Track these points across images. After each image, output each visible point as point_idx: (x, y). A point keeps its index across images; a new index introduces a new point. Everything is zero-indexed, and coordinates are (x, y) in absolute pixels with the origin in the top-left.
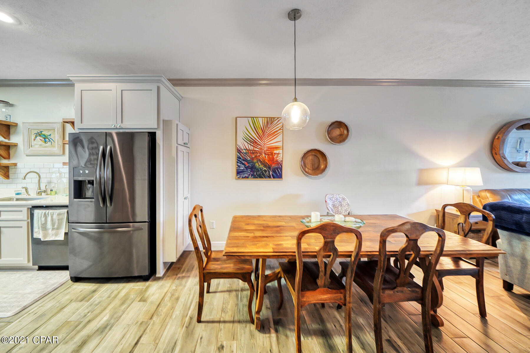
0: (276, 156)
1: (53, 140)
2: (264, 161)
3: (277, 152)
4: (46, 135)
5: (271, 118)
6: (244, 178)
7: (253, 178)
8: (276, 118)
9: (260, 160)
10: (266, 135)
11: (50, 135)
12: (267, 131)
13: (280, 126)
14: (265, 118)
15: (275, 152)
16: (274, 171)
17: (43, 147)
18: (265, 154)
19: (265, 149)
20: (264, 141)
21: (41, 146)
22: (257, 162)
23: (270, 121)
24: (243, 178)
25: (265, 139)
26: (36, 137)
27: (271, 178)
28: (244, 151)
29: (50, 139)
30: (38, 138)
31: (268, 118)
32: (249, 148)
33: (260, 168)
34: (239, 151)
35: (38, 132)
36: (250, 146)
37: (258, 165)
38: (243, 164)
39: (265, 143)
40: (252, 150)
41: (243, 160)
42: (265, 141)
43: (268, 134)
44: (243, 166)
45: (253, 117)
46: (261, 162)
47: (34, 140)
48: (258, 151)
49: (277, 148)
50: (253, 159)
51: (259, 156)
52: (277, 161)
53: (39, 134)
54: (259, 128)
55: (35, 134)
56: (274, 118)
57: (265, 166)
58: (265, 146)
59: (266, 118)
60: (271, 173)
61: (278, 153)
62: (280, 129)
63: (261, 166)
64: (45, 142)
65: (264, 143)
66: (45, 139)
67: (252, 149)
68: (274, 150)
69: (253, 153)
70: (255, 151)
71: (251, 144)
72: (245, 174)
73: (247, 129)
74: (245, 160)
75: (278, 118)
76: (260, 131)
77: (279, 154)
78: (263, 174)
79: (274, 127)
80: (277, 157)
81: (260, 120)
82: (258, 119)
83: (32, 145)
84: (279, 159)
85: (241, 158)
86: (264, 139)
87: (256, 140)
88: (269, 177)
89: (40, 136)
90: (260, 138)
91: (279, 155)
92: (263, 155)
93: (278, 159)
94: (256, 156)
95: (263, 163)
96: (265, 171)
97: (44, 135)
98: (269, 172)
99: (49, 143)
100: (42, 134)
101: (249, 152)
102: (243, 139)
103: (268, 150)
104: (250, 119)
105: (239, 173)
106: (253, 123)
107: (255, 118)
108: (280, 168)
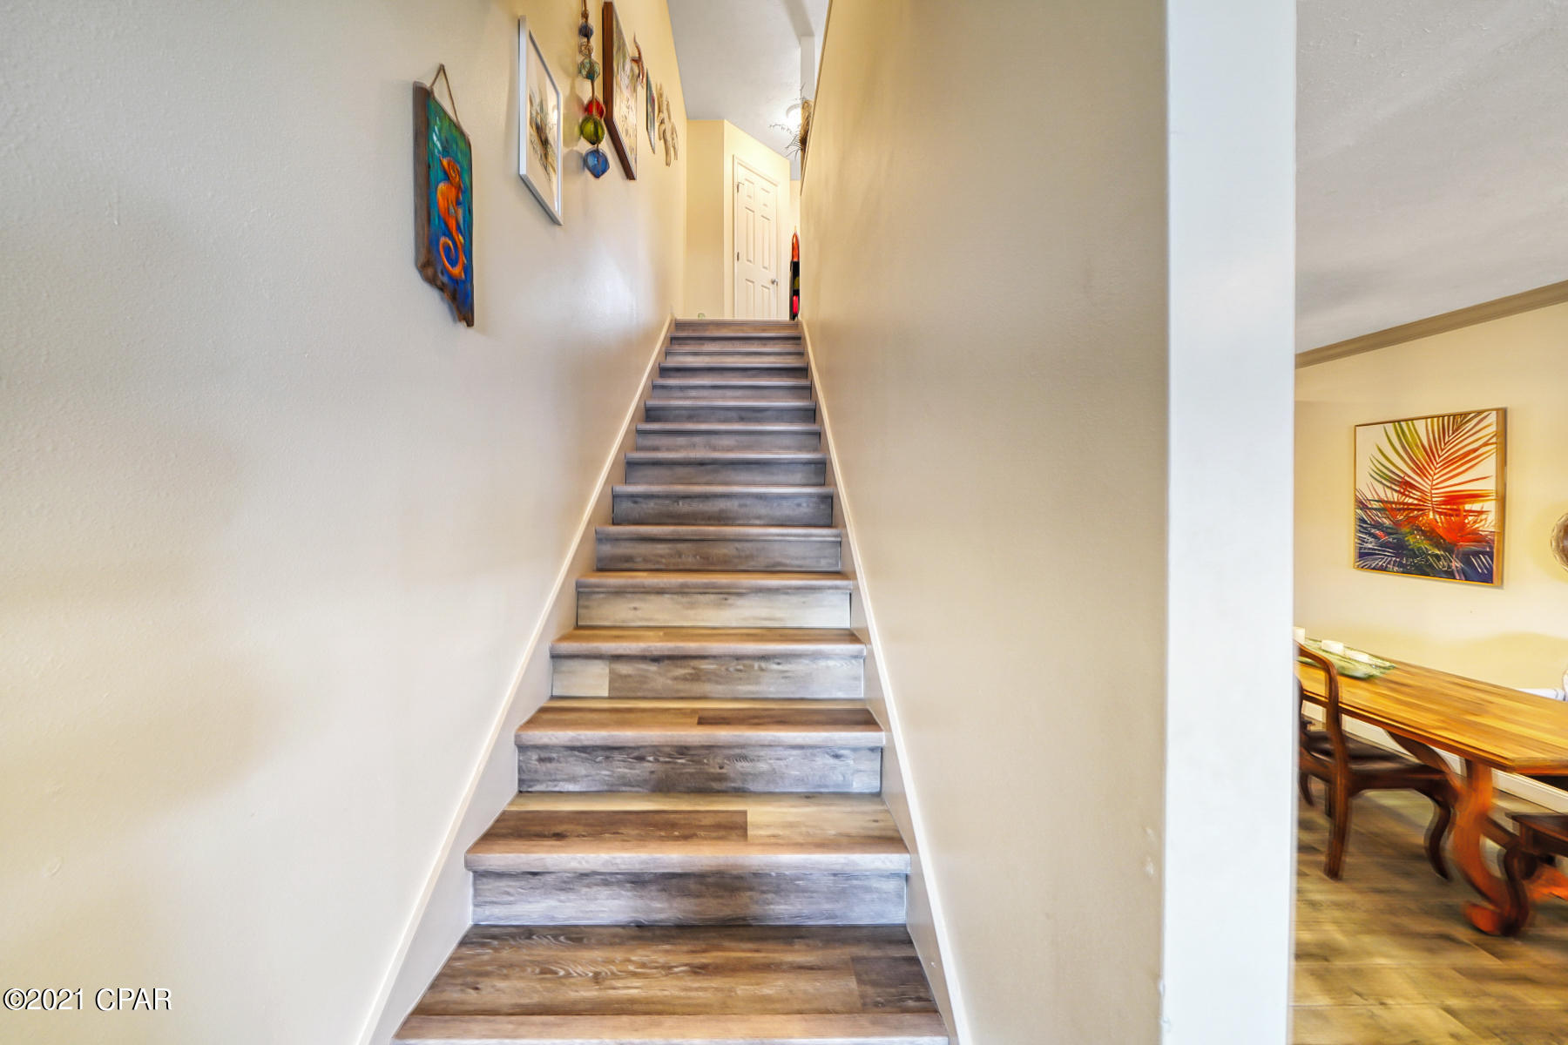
0: (1472, 518)
2: (1433, 531)
3: (1476, 507)
5: (1454, 416)
6: (1374, 569)
7: (1403, 572)
8: (1473, 414)
9: (1419, 529)
10: (1437, 464)
12: (1440, 452)
13: (1485, 436)
14: (1435, 419)
15: (1467, 507)
16: (1466, 558)
18: (1434, 511)
19: (1434, 499)
20: (1431, 478)
22: (1412, 533)
23: (1456, 422)
24: (1371, 569)
25: (1435, 474)
27: (1455, 578)
28: (1376, 505)
31: (1443, 417)
32: (1387, 497)
33: (1419, 549)
34: (1362, 505)
36: (1388, 491)
37: (1415, 541)
38: (1374, 536)
39: (1435, 482)
40: (1394, 503)
41: (1374, 527)
42: (1435, 477)
43: (1443, 460)
44: (1371, 539)
45: (1399, 422)
46: (1424, 533)
48: (1411, 504)
49: (1474, 497)
50: (1397, 524)
51: (1417, 517)
52: (1475, 532)
54: (1417, 445)
56: (1464, 415)
57: (1438, 546)
58: (1433, 492)
59: (1438, 417)
60: (1456, 564)
61: (1479, 509)
62: (1486, 444)
63: (1425, 545)
65: (1430, 483)
67: (1396, 500)
68: (1464, 503)
69: (1399, 510)
70: (1404, 504)
71: (1394, 487)
72: (1376, 559)
73: (1383, 450)
74: (1378, 525)
75: (1479, 413)
76: (1420, 455)
77: (1481, 513)
78: (1431, 566)
79: (1466, 439)
80: (1476, 522)
81: (1420, 426)
82: (1413, 425)
84: (1484, 525)
85: (1365, 522)
86: (1432, 473)
87: (1406, 478)
88: (1450, 575)
90: (1421, 472)
91: (1483, 516)
92: (1428, 516)
93: (1477, 525)
94: (1408, 518)
95: (1431, 535)
96: (1436, 557)
98: (1450, 562)
101: (1387, 507)
102: (1371, 476)
103: (1445, 503)
104: (1390, 427)
105: (1363, 555)
106: (1398, 436)
107: (1403, 424)
108: (1484, 553)
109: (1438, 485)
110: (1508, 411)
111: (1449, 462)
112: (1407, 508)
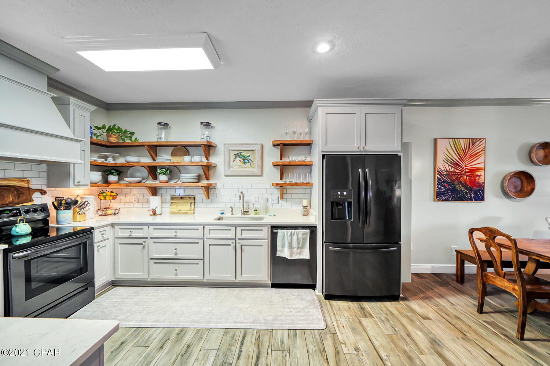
0: (477, 178)
1: (251, 161)
2: (465, 183)
3: (478, 173)
4: (245, 156)
5: (473, 139)
7: (454, 200)
8: (478, 139)
9: (461, 182)
10: (467, 157)
11: (249, 156)
12: (468, 152)
13: (482, 147)
14: (467, 139)
15: (477, 173)
16: (475, 193)
17: (242, 168)
18: (467, 176)
19: (466, 171)
20: (465, 162)
21: (240, 167)
22: (458, 184)
23: (473, 141)
24: (443, 200)
25: (467, 161)
26: (235, 158)
27: (473, 201)
28: (445, 173)
29: (249, 161)
30: (238, 159)
31: (469, 139)
32: (449, 169)
33: (461, 190)
34: (439, 173)
35: (237, 153)
36: (450, 167)
37: (459, 187)
38: (444, 186)
40: (452, 172)
41: (444, 182)
43: (469, 155)
44: (443, 188)
45: (454, 139)
46: (462, 184)
47: (234, 161)
48: (459, 172)
49: (478, 170)
50: (453, 181)
51: (460, 177)
52: (479, 183)
53: (239, 155)
54: (461, 149)
55: (234, 155)
56: (476, 139)
57: (466, 188)
58: (466, 168)
60: (472, 195)
61: (480, 174)
62: (482, 151)
63: (462, 189)
64: (244, 163)
65: (465, 164)
66: (244, 160)
67: (453, 171)
68: (475, 172)
69: (454, 175)
70: (456, 172)
71: (452, 165)
72: (445, 196)
73: (449, 150)
74: (445, 182)
75: (480, 139)
76: (461, 153)
77: (480, 176)
78: (464, 196)
79: (476, 148)
80: (479, 179)
81: (462, 141)
82: (459, 140)
83: (232, 166)
84: (481, 181)
85: (441, 180)
86: (465, 160)
87: (457, 162)
88: (471, 199)
89: (239, 157)
90: (462, 160)
92: (464, 177)
93: (479, 180)
94: (457, 179)
95: (465, 185)
96: (467, 193)
97: (243, 156)
98: (471, 194)
99: (248, 164)
100: (241, 155)
101: (449, 174)
102: (444, 160)
103: (469, 172)
104: (451, 140)
105: (439, 195)
106: (454, 144)
107: (456, 139)
108: (481, 190)
109: (467, 165)
111: (471, 156)
112: (457, 174)
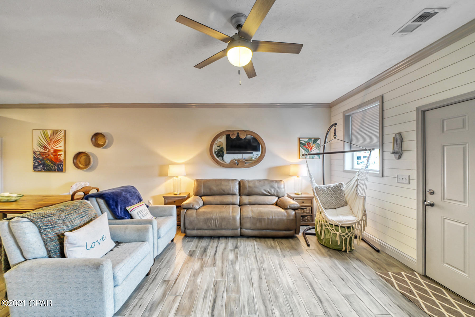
0: (59, 156)
2: (51, 159)
3: (60, 153)
5: (56, 130)
7: (44, 171)
8: (59, 131)
9: (48, 159)
10: (52, 142)
12: (53, 139)
13: (62, 136)
14: (52, 130)
16: (58, 167)
18: (52, 155)
19: (52, 151)
22: (47, 160)
23: (56, 132)
24: (37, 171)
25: (52, 145)
28: (38, 153)
31: (54, 130)
32: (41, 151)
33: (49, 165)
34: (34, 153)
36: (41, 149)
37: (48, 162)
38: (37, 162)
44: (37, 163)
46: (49, 160)
48: (47, 153)
49: (60, 151)
50: (43, 158)
51: (48, 156)
52: (60, 159)
54: (48, 138)
56: (58, 130)
57: (52, 163)
58: (52, 149)
60: (56, 168)
62: (62, 138)
63: (50, 164)
67: (43, 152)
68: (58, 152)
69: (44, 154)
71: (43, 148)
72: (39, 168)
73: (40, 138)
74: (38, 158)
75: (60, 130)
76: (49, 140)
77: (61, 155)
78: (51, 169)
79: (58, 136)
80: (60, 157)
81: (49, 132)
82: (47, 131)
84: (62, 158)
85: (35, 158)
87: (46, 146)
88: (55, 171)
90: (49, 144)
91: (61, 156)
92: (50, 156)
94: (46, 156)
95: (51, 161)
96: (52, 166)
98: (55, 167)
101: (41, 154)
102: (37, 145)
103: (54, 152)
104: (41, 131)
105: (35, 167)
106: (43, 133)
107: (45, 131)
108: (62, 164)
109: (52, 148)
110: (66, 131)
111: (55, 142)
112: (46, 154)
